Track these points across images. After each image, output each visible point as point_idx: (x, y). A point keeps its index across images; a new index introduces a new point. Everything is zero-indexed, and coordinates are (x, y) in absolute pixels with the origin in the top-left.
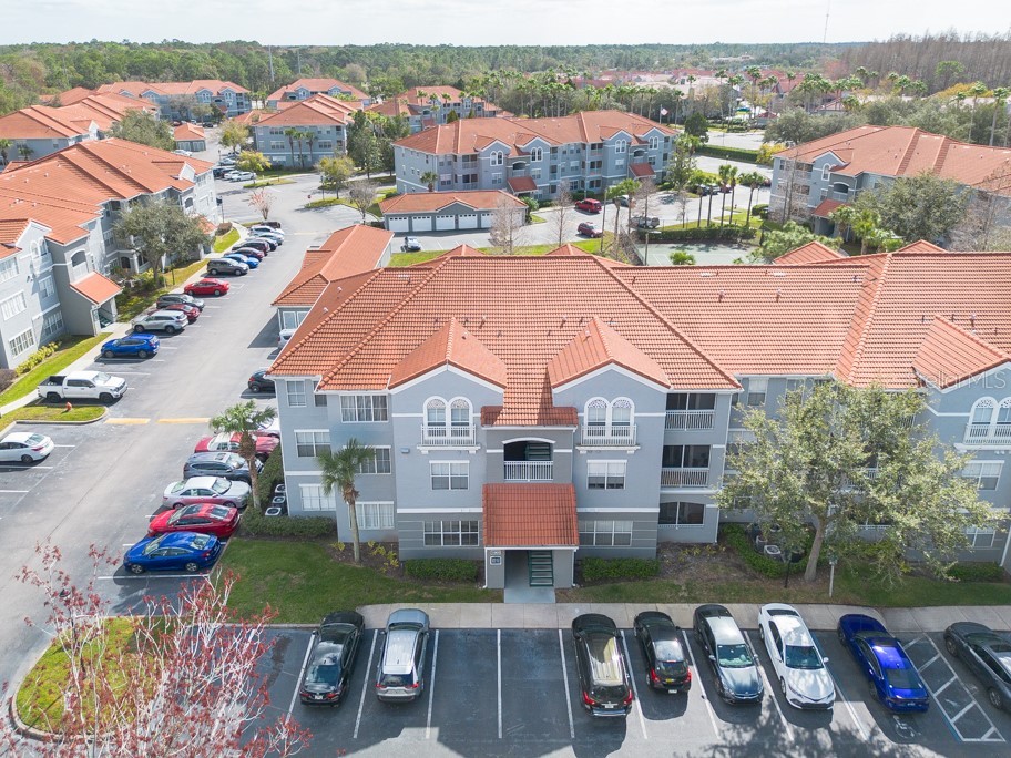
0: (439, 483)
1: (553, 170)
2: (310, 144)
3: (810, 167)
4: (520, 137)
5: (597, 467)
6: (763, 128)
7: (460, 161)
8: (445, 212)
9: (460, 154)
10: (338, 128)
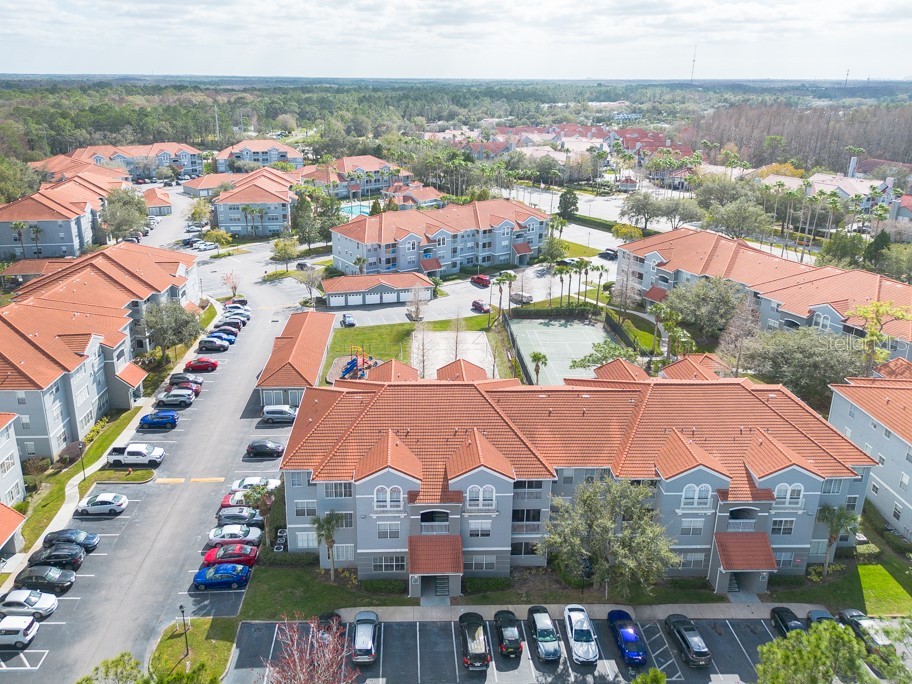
0: (382, 535)
1: (455, 251)
2: (261, 217)
3: (642, 261)
4: (429, 226)
5: (476, 524)
6: (625, 192)
7: (383, 249)
8: (372, 291)
9: (383, 244)
10: (284, 205)
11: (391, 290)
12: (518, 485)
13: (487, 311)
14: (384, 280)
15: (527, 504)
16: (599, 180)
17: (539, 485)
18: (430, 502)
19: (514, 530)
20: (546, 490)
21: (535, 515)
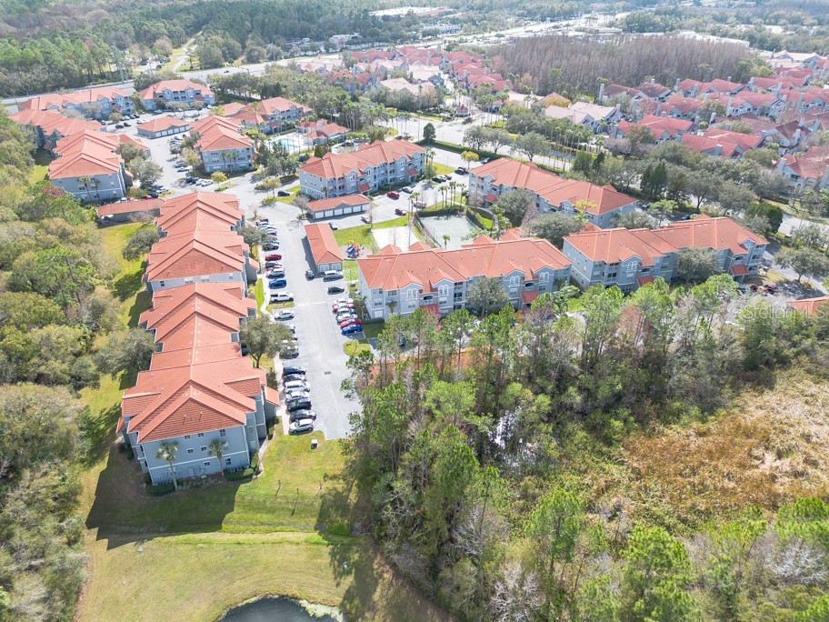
0: (410, 307)
1: (375, 177)
3: (483, 179)
4: (359, 164)
5: (441, 299)
7: (337, 180)
8: (338, 208)
9: (337, 178)
10: (248, 149)
11: (348, 206)
12: (456, 284)
13: (405, 215)
14: (343, 200)
15: (458, 291)
16: (442, 106)
17: (461, 283)
18: (427, 293)
19: (455, 301)
20: (464, 285)
21: (460, 295)
